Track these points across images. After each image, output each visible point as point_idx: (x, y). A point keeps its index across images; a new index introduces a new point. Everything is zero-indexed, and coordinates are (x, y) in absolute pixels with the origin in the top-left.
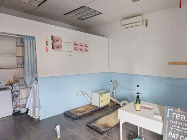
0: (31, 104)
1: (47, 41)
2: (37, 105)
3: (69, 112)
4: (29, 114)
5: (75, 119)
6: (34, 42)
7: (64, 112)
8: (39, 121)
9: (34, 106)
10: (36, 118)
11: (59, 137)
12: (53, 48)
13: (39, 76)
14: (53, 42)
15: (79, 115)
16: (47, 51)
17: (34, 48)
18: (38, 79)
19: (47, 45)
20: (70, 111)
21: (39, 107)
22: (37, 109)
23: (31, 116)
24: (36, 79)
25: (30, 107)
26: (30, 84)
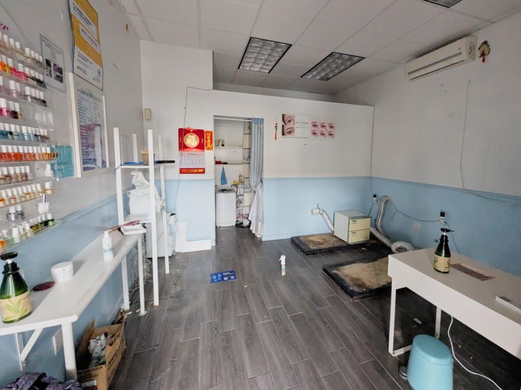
0: (255, 215)
1: (276, 124)
2: (260, 218)
3: (298, 238)
4: (251, 228)
5: (307, 253)
6: (262, 126)
7: (292, 238)
8: (261, 241)
9: (257, 219)
10: (258, 236)
12: (283, 134)
13: (265, 176)
14: (284, 124)
15: (312, 247)
16: (276, 139)
17: (262, 135)
18: (263, 180)
19: (277, 129)
21: (263, 222)
22: (260, 223)
23: (254, 232)
24: (261, 181)
25: (252, 220)
26: (255, 187)
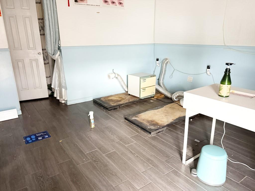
0: (57, 83)
2: (63, 85)
3: (99, 99)
4: (55, 96)
7: (93, 100)
9: (60, 86)
10: (63, 102)
11: (93, 126)
12: (76, 1)
15: (112, 104)
16: (69, 6)
18: (61, 48)
20: (101, 99)
21: (66, 89)
22: (63, 90)
23: (58, 98)
24: (59, 49)
25: (55, 87)
